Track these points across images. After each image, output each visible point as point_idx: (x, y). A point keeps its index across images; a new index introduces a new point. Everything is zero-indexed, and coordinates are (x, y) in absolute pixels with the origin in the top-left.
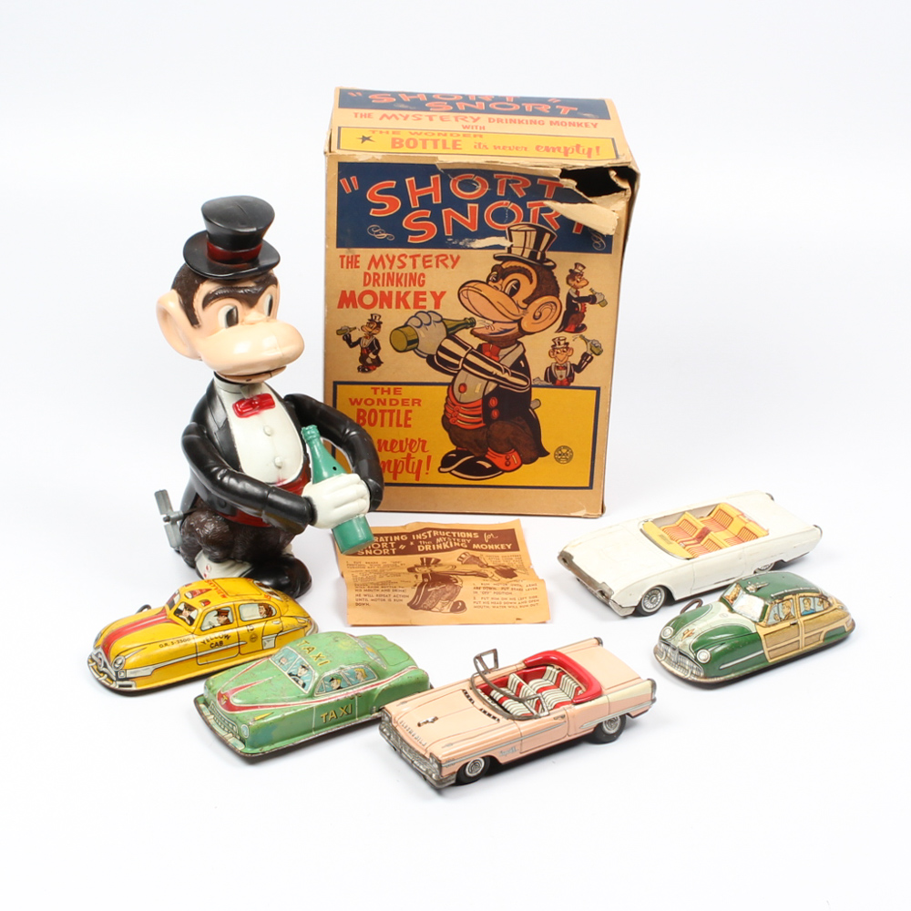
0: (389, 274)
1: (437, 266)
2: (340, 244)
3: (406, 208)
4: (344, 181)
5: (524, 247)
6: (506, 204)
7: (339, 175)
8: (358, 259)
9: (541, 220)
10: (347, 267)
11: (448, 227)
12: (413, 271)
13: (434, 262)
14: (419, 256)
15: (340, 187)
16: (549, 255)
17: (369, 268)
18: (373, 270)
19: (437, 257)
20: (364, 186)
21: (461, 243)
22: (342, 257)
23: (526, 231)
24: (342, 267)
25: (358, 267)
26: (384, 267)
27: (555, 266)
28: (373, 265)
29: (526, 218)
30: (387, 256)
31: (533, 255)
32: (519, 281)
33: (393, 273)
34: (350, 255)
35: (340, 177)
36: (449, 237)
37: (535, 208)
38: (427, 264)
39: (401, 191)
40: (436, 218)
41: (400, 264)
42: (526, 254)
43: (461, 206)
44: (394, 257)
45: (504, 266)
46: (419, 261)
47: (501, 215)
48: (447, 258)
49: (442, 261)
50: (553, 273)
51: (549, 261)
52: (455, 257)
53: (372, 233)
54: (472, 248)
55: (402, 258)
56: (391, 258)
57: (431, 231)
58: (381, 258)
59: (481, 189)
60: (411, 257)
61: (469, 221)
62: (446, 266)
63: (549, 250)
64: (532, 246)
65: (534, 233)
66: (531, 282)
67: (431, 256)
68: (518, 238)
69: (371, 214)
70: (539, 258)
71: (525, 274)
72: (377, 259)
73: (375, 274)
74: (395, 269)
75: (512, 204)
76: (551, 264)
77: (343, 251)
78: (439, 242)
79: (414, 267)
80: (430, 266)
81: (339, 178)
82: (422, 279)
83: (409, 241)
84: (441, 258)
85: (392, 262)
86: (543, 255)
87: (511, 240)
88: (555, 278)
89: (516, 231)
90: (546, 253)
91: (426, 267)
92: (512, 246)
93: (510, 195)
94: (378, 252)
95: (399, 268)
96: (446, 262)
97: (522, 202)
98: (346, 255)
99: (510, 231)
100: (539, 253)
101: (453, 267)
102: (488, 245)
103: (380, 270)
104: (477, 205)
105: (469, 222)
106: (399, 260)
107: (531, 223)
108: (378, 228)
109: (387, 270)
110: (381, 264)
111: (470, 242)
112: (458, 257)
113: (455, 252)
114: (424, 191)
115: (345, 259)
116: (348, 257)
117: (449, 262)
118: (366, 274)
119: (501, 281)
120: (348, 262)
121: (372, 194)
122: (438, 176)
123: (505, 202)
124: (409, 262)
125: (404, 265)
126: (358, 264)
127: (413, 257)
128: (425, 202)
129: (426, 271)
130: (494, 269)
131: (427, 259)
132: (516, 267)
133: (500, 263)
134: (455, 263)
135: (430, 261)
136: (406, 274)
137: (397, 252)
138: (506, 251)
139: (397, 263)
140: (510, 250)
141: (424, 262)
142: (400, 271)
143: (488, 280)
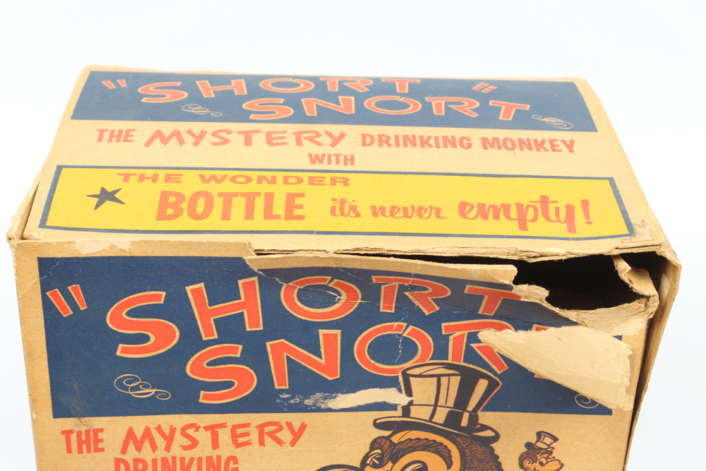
0: (164, 460)
1: (262, 443)
2: (60, 410)
3: (191, 341)
4: (55, 295)
5: (436, 405)
6: (399, 328)
7: (42, 282)
8: (100, 436)
9: (471, 356)
10: (80, 451)
11: (279, 374)
12: (214, 454)
13: (254, 436)
14: (223, 426)
15: (47, 305)
16: (485, 418)
17: (124, 451)
18: (132, 453)
19: (261, 428)
20: (101, 304)
21: (307, 402)
22: (67, 433)
23: (439, 376)
24: (69, 450)
25: (103, 450)
26: (154, 448)
27: (496, 437)
28: (131, 447)
29: (440, 352)
30: (159, 429)
31: (453, 419)
32: (424, 464)
33: (174, 458)
34: (83, 429)
35: (45, 286)
36: (282, 391)
37: (458, 334)
38: (241, 440)
39: (177, 310)
40: (255, 356)
41: (187, 442)
42: (441, 416)
43: (306, 335)
44: (173, 430)
45: (395, 439)
46: (224, 436)
47: (386, 349)
48: (280, 429)
49: (271, 434)
50: (492, 450)
51: (485, 428)
52: (296, 426)
53: (126, 388)
54: (330, 410)
55: (190, 432)
56: (167, 432)
57: (246, 382)
58: (147, 433)
59: (345, 302)
60: (206, 428)
61: (323, 361)
62: (280, 442)
63: (486, 409)
64: (451, 403)
65: (456, 381)
66: (449, 465)
67: (247, 425)
68: (423, 390)
69: (118, 353)
70: (464, 422)
71: (437, 452)
72: (139, 434)
73: (136, 461)
74: (176, 450)
75: (411, 328)
76: (489, 433)
77: (68, 423)
78: (262, 400)
79: (215, 445)
80: (248, 443)
81: (44, 289)
82: (232, 465)
83: (201, 400)
84: (267, 429)
85: (169, 439)
86: (474, 418)
87: (409, 393)
88: (497, 457)
89: (420, 376)
90: (480, 413)
91: (238, 445)
92: (411, 403)
93: (406, 311)
94: (139, 423)
95: (185, 448)
96: (278, 435)
97: (431, 324)
98: (76, 430)
99: (406, 377)
100: (466, 416)
101: (293, 443)
102: (362, 403)
103: (147, 453)
104: (338, 332)
105: (324, 363)
106: (184, 433)
107: (450, 361)
108: (136, 380)
109: (161, 453)
110: (147, 442)
111: (325, 398)
112: (303, 427)
113: (296, 419)
114: (226, 309)
115: (74, 437)
116: (79, 433)
117: (285, 435)
118: (118, 462)
119: (390, 464)
120: (80, 443)
121: (118, 317)
122: (255, 279)
123: (396, 324)
124: (204, 437)
125: (194, 443)
126: (100, 445)
127: (213, 429)
128: (230, 329)
129: (238, 453)
130: (375, 444)
131: (239, 431)
132: (419, 439)
133: (387, 433)
134: (297, 435)
135: (247, 434)
136: (200, 460)
137: (178, 420)
138: (399, 412)
139: (179, 439)
140: (406, 410)
141: (235, 436)
142: (188, 455)
143: (364, 463)
